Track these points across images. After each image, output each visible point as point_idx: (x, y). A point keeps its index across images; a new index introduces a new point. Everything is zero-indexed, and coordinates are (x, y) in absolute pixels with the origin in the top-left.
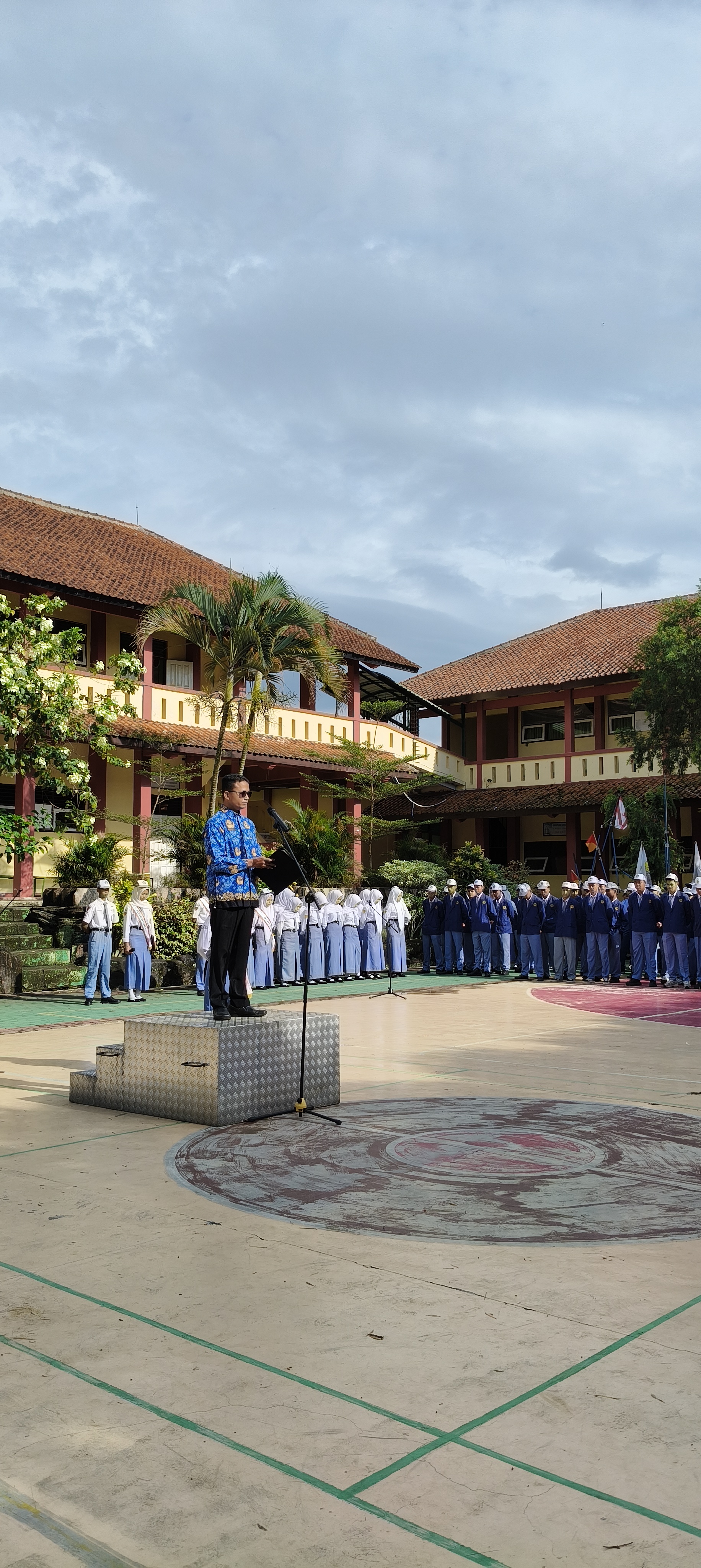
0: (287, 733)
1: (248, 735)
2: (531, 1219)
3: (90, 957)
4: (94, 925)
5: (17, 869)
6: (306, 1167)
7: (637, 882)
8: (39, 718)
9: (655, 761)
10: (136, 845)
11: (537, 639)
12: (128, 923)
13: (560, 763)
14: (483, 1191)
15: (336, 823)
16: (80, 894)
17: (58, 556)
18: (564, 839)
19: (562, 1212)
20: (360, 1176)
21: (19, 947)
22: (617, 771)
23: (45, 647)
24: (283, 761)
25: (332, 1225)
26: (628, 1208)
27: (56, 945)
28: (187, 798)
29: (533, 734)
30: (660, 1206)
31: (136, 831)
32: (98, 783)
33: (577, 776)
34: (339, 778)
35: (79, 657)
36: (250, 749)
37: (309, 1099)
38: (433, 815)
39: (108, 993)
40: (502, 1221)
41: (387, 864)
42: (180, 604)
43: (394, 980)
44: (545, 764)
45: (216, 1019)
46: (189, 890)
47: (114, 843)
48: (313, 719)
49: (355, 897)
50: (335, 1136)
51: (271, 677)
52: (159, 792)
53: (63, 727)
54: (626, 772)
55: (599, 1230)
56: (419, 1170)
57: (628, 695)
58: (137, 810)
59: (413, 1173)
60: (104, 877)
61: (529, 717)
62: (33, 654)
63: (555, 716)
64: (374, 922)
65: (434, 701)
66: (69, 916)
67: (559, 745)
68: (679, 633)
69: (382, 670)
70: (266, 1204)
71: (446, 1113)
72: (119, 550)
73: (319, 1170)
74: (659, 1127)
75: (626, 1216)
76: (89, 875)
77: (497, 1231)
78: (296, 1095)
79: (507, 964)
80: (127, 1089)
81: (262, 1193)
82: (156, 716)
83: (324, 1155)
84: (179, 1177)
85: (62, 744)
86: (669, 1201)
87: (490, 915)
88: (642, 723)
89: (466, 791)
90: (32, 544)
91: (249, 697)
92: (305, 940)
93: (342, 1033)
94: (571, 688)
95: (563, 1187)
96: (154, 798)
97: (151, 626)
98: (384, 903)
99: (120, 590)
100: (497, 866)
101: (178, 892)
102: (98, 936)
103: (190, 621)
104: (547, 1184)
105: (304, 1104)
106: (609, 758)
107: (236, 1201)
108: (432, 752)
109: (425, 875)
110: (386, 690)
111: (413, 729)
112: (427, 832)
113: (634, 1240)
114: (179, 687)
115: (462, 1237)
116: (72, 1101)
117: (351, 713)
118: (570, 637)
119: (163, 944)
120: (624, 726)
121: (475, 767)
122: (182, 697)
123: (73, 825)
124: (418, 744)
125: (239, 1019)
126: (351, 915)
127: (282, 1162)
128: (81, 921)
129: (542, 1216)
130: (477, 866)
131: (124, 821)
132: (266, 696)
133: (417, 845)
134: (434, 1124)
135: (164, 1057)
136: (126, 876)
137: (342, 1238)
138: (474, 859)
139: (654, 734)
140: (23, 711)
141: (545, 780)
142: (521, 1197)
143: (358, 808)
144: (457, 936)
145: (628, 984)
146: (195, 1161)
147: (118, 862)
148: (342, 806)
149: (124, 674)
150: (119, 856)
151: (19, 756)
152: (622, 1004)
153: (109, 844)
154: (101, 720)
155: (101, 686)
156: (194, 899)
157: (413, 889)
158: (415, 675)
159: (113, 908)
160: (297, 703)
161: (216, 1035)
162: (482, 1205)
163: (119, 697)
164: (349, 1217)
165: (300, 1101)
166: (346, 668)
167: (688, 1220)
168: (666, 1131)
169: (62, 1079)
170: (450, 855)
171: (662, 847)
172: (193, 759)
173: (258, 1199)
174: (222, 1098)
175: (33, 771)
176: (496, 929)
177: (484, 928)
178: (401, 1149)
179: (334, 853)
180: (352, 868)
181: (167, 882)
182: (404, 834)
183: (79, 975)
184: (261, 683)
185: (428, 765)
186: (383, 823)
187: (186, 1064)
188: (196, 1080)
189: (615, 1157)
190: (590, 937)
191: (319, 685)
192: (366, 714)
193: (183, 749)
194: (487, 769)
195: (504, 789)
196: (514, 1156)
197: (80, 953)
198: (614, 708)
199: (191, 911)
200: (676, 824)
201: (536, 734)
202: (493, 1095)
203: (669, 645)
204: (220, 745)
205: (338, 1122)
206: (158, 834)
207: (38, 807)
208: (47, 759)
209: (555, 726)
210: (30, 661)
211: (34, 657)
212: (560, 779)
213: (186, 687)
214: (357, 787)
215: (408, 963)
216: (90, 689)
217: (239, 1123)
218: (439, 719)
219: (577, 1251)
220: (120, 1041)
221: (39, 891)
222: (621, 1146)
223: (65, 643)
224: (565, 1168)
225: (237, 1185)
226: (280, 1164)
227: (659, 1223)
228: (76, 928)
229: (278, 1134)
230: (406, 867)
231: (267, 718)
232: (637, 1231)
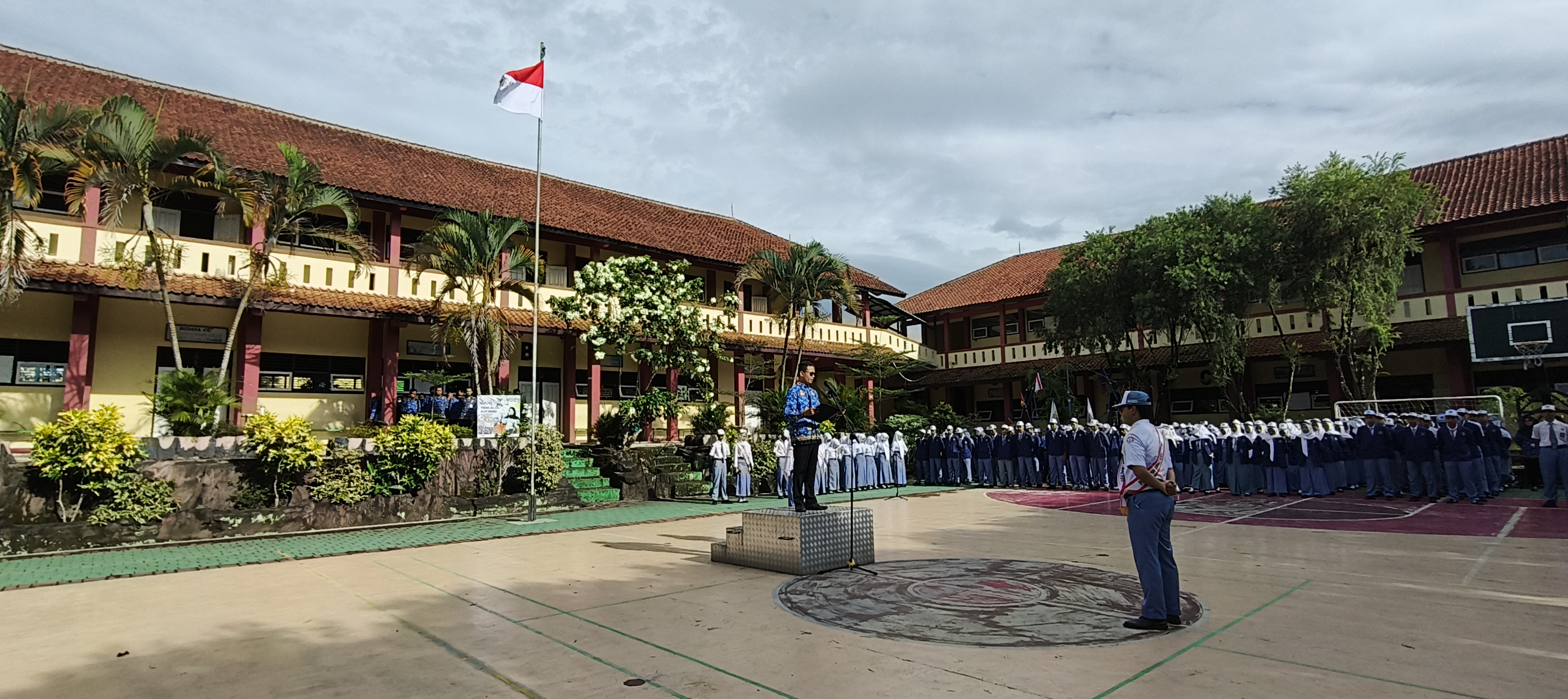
0: (825, 338)
1: (802, 339)
2: (1005, 632)
3: (714, 476)
4: (716, 457)
5: (669, 424)
6: (859, 600)
7: (1052, 424)
8: (679, 333)
9: (1060, 348)
10: (737, 409)
11: (980, 275)
12: (737, 455)
13: (998, 351)
14: (972, 615)
15: (858, 393)
16: (706, 438)
17: (687, 238)
18: (1002, 399)
19: (1024, 628)
20: (894, 606)
21: (672, 471)
22: (1034, 355)
23: (681, 291)
24: (823, 355)
25: (880, 635)
26: (1067, 625)
27: (693, 469)
28: (766, 379)
29: (980, 334)
30: (1088, 625)
31: (737, 399)
32: (714, 373)
33: (1009, 359)
34: (859, 364)
35: (700, 296)
36: (803, 349)
37: (856, 561)
38: (919, 387)
39: (726, 498)
40: (987, 633)
41: (891, 417)
42: (760, 263)
43: (900, 489)
44: (988, 352)
45: (797, 511)
46: (770, 436)
47: (725, 407)
48: (841, 329)
49: (872, 438)
50: (875, 582)
51: (816, 304)
52: (750, 377)
53: (693, 338)
54: (1040, 355)
55: (1051, 639)
56: (930, 602)
57: (1041, 307)
58: (737, 389)
59: (927, 603)
60: (720, 428)
61: (977, 323)
62: (675, 296)
63: (994, 321)
64: (884, 454)
65: (915, 315)
66: (700, 452)
67: (997, 340)
68: (1073, 266)
69: (883, 297)
70: (837, 622)
71: (942, 568)
72: (722, 232)
73: (868, 602)
74: (1080, 576)
75: (1066, 631)
76: (711, 427)
77: (984, 639)
78: (848, 557)
79: (970, 478)
80: (745, 553)
81: (834, 616)
82: (746, 331)
83: (869, 593)
84: (782, 605)
85: (693, 349)
86: (1095, 623)
87: (958, 447)
88: (1050, 324)
89: (939, 370)
90: (672, 232)
91: (803, 316)
92: (842, 463)
93: (874, 519)
94: (1003, 304)
95: (1023, 613)
96: (746, 380)
97: (743, 276)
98: (891, 441)
99: (724, 256)
100: (960, 417)
101: (763, 437)
102: (718, 463)
103: (766, 272)
104: (1012, 611)
105: (853, 563)
106: (1029, 347)
107: (819, 620)
108: (916, 347)
109: (915, 424)
110: (885, 309)
111: (904, 333)
112: (915, 397)
113: (1074, 646)
114: (759, 312)
115: (962, 643)
116: (712, 560)
117: (865, 324)
118: (1000, 272)
119: (756, 468)
120: (1039, 328)
121: (944, 355)
122: (762, 318)
123: (701, 398)
124: (907, 342)
125: (811, 511)
126: (870, 450)
127: (844, 597)
128: (708, 454)
129: (1012, 631)
130: (948, 417)
131: (729, 394)
132: (813, 316)
133: (909, 405)
134: (935, 575)
135: (768, 534)
136: (732, 427)
137: (888, 642)
138: (946, 413)
139: (1058, 330)
140: (671, 330)
141: (989, 362)
142: (996, 619)
143: (871, 383)
144: (938, 461)
145: (1048, 489)
146: (791, 596)
147: (727, 419)
148: (860, 383)
149: (728, 305)
150: (728, 416)
151: (668, 357)
152: (1046, 500)
153: (721, 408)
154: (714, 333)
155: (714, 314)
156: (773, 441)
157: (909, 433)
158: (903, 299)
159: (726, 446)
160: (831, 320)
161: (799, 520)
162: (972, 624)
163: (725, 319)
164: (890, 630)
165: (851, 561)
166: (860, 296)
167: (1108, 634)
168: (1085, 579)
169: (706, 547)
170: (931, 410)
171: (1066, 402)
172: (769, 356)
173: (832, 619)
174: (804, 558)
175: (676, 365)
176: (962, 456)
177: (955, 455)
178: (917, 589)
179: (858, 411)
180: (868, 420)
181: (756, 431)
182: (901, 397)
183: (709, 487)
184: (809, 308)
185: (915, 356)
186: (888, 392)
187: (781, 538)
188: (787, 548)
189: (1054, 594)
190: (1020, 460)
191: (844, 308)
192: (873, 324)
193: (763, 350)
194: (951, 356)
195: (963, 369)
196: (990, 594)
197: (707, 474)
198: (1031, 316)
199: (772, 448)
200: (1074, 387)
201: (982, 333)
202: (971, 557)
203: (1067, 274)
204: (786, 346)
205: (875, 574)
206: (750, 402)
207: (680, 387)
208: (685, 358)
209: (994, 328)
210: (673, 299)
211: (675, 297)
212: (998, 361)
213: (764, 312)
214: (869, 369)
215: (907, 479)
216: (708, 316)
217: (814, 574)
218: (920, 326)
219: (1038, 652)
220: (741, 525)
221: (682, 437)
222: (1058, 588)
223: (693, 287)
224: (1023, 601)
225: (818, 610)
226: (842, 597)
227: (1089, 636)
228: (705, 459)
229: (839, 580)
230: (903, 419)
231: (813, 329)
232: (1076, 641)
